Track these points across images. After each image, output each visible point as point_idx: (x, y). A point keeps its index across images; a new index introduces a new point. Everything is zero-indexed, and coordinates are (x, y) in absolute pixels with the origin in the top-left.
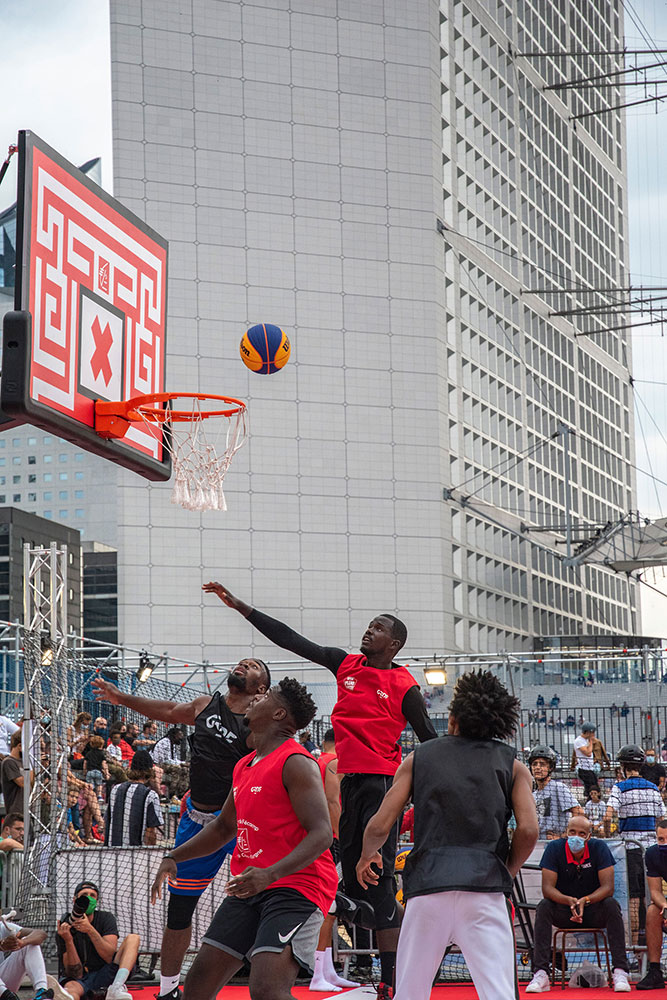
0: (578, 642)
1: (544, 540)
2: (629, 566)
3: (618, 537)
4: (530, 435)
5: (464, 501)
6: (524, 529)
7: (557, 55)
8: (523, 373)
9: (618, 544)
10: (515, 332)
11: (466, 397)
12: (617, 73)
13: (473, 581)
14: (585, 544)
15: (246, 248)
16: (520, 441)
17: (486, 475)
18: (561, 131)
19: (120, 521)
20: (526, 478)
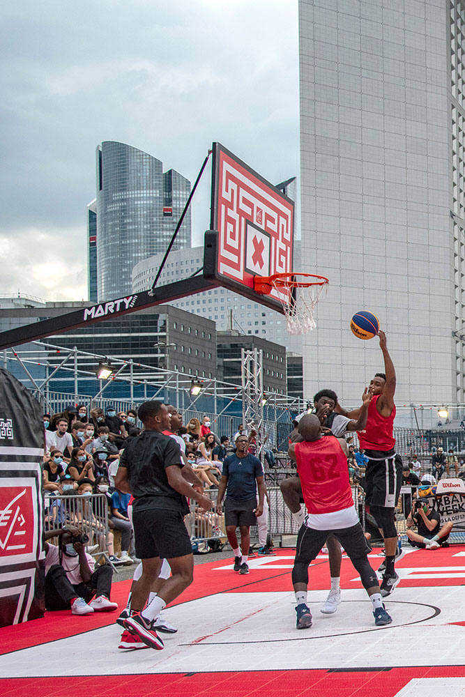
5: (461, 337)
11: (462, 291)
15: (363, 220)
19: (304, 343)
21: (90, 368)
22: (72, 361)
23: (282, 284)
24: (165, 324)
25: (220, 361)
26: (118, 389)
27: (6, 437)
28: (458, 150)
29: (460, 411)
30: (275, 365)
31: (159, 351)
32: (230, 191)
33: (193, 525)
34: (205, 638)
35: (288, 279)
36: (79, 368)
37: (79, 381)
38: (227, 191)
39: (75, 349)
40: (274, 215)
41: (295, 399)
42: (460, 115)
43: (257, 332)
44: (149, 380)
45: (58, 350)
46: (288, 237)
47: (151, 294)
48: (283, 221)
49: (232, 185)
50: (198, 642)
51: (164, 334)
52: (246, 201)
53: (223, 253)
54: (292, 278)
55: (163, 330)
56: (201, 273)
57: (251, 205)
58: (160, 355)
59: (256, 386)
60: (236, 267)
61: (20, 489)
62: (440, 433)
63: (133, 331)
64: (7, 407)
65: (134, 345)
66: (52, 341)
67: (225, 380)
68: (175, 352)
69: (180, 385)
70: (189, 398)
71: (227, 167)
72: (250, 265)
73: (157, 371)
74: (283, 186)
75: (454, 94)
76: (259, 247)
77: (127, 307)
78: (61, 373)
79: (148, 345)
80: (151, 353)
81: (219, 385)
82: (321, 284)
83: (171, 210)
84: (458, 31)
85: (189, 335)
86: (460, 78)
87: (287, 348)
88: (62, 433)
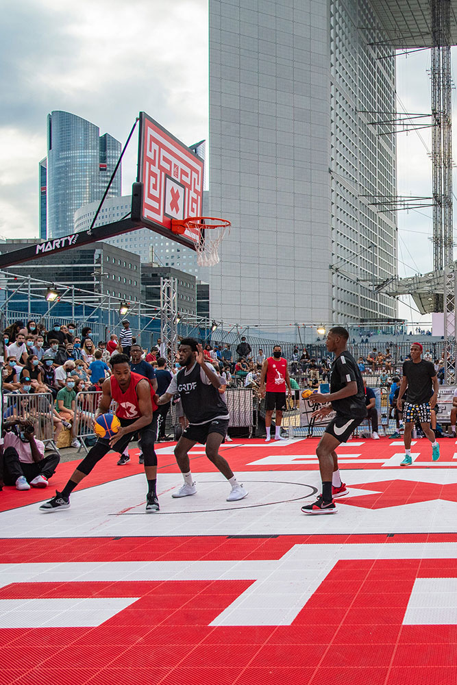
0: (376, 320)
1: (365, 284)
2: (394, 295)
3: (391, 284)
4: (361, 247)
5: (337, 270)
6: (358, 280)
7: (372, 112)
8: (359, 225)
9: (391, 286)
10: (356, 210)
11: (338, 232)
12: (394, 120)
13: (340, 298)
14: (379, 286)
15: (258, 175)
16: (357, 249)
17: (345, 260)
18: (374, 140)
19: (210, 273)
20: (359, 262)
22: (26, 286)
23: (193, 226)
24: (100, 257)
25: (142, 287)
26: (63, 309)
28: (335, 119)
30: (187, 291)
31: (95, 279)
32: (153, 151)
34: (129, 509)
35: (198, 222)
36: (32, 292)
37: (31, 303)
38: (150, 151)
39: (29, 277)
40: (188, 170)
41: (203, 318)
42: (337, 91)
43: (173, 264)
44: (86, 302)
45: (15, 277)
46: (198, 188)
47: (89, 233)
48: (195, 175)
49: (154, 146)
50: (123, 513)
51: (99, 265)
52: (165, 159)
53: (147, 200)
54: (202, 221)
55: (99, 262)
56: (129, 216)
57: (169, 162)
58: (95, 282)
59: (172, 307)
60: (157, 212)
62: (318, 347)
63: (74, 263)
65: (75, 274)
66: (11, 270)
67: (147, 303)
68: (108, 279)
69: (112, 306)
70: (118, 316)
72: (168, 211)
73: (93, 295)
74: (195, 147)
75: (333, 73)
76: (176, 196)
77: (70, 244)
78: (17, 296)
79: (86, 274)
80: (88, 281)
81: (142, 306)
83: (105, 166)
84: (336, 23)
85: (119, 266)
86: (337, 60)
87: (197, 277)
88: (20, 344)
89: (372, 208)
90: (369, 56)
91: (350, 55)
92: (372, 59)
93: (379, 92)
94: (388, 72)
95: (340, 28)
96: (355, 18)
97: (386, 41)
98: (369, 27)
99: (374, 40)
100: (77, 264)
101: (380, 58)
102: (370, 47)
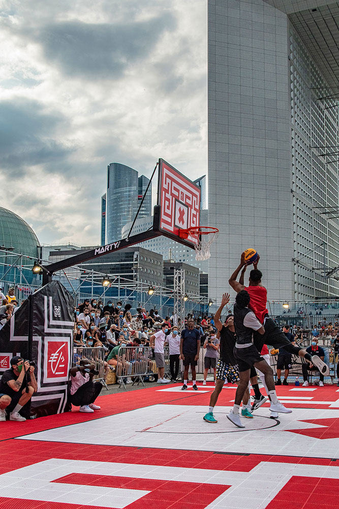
0: (327, 298)
1: (319, 272)
4: (315, 244)
5: (298, 262)
6: (313, 269)
7: (322, 147)
8: (313, 229)
10: (311, 218)
11: (298, 235)
13: (300, 282)
14: (329, 273)
15: (241, 197)
16: (312, 246)
17: (303, 255)
18: (324, 167)
20: (314, 256)
21: (100, 281)
22: (91, 277)
23: (193, 233)
24: (137, 257)
25: (164, 277)
26: (112, 292)
27: (58, 316)
28: (295, 154)
29: (296, 304)
30: (194, 278)
31: (134, 271)
32: (167, 184)
33: (147, 366)
34: (149, 428)
35: (197, 230)
36: (94, 280)
37: (94, 288)
38: (166, 184)
39: (92, 271)
40: (190, 195)
42: (296, 134)
43: (184, 260)
44: (127, 287)
45: (85, 271)
46: (197, 207)
47: (127, 240)
48: (195, 198)
49: (169, 181)
50: (145, 430)
51: (137, 262)
52: (175, 189)
53: (163, 217)
54: (199, 230)
55: (136, 260)
56: (152, 228)
57: (178, 191)
58: (134, 274)
59: (181, 290)
60: (170, 224)
61: (63, 343)
62: (284, 318)
63: (121, 262)
64: (59, 300)
65: (122, 268)
66: (83, 267)
67: (167, 287)
68: (142, 272)
69: (143, 290)
70: (148, 296)
71: (166, 171)
72: (177, 223)
73: (133, 282)
74: (199, 180)
75: (293, 122)
76: (182, 213)
77: (115, 248)
78: (86, 283)
79: (128, 268)
80: (130, 273)
81: (164, 289)
82: (214, 232)
83: (141, 196)
84: (295, 87)
85: (149, 263)
86: (296, 113)
87: (200, 269)
88: (86, 315)
89: (323, 216)
90: (319, 107)
91: (305, 108)
92: (321, 110)
93: (327, 132)
94: (333, 117)
95: (298, 90)
96: (308, 82)
97: (331, 96)
98: (319, 87)
99: (323, 96)
100: (123, 261)
101: (327, 108)
102: (319, 101)
